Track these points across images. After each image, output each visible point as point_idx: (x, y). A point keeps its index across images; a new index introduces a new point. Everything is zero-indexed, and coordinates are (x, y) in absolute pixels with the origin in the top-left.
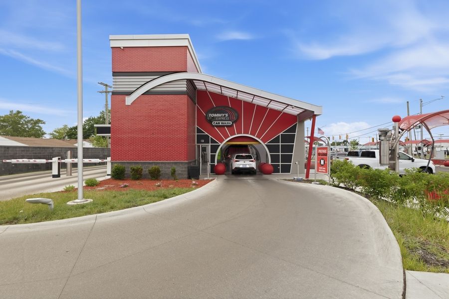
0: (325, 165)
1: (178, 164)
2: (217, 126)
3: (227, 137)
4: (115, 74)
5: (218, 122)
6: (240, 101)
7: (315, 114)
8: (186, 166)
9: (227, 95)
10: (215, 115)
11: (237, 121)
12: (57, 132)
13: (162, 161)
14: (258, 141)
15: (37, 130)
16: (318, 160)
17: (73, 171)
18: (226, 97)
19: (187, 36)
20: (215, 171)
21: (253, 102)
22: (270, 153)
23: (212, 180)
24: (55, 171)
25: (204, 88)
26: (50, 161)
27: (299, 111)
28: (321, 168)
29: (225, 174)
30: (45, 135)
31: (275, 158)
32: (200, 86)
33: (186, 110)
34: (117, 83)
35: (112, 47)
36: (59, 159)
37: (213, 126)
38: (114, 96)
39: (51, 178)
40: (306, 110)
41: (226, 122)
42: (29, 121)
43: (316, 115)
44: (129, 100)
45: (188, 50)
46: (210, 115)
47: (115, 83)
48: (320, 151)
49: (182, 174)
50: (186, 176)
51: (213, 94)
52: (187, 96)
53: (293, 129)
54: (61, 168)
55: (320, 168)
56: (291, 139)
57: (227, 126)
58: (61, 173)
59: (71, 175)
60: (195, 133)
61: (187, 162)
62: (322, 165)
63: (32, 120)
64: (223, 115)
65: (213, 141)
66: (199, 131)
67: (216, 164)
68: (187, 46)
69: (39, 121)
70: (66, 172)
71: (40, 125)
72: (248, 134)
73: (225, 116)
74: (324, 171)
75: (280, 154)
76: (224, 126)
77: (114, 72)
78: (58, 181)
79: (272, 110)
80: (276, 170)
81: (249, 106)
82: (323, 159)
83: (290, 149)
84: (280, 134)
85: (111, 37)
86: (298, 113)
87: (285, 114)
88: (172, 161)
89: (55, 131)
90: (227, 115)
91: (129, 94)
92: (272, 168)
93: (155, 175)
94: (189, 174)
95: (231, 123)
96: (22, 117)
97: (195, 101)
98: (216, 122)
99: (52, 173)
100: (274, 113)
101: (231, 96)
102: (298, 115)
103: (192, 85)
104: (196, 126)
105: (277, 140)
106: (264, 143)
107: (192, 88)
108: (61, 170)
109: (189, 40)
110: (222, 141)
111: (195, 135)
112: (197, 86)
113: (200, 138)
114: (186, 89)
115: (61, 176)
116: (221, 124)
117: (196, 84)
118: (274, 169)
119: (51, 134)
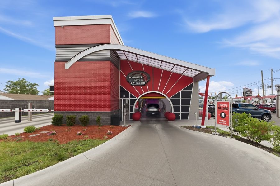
0: (226, 118)
1: (103, 113)
2: (134, 86)
3: (142, 93)
4: (58, 46)
5: (135, 82)
6: (151, 67)
7: (209, 74)
8: (110, 115)
9: (142, 63)
10: (133, 77)
11: (149, 82)
12: (47, 91)
13: (91, 112)
14: (164, 96)
15: (34, 90)
16: (218, 113)
17: (32, 117)
18: (141, 64)
19: (110, 16)
20: (133, 118)
21: (161, 68)
22: (173, 105)
23: (127, 127)
24: (17, 118)
25: (125, 58)
26: (13, 110)
27: (195, 73)
28: (222, 120)
29: (140, 120)
30: (39, 93)
31: (176, 109)
32: (122, 56)
33: (109, 73)
34: (59, 53)
35: (55, 26)
36: (20, 109)
37: (132, 85)
38: (57, 62)
39: (14, 123)
40: (202, 72)
41: (141, 82)
42: (29, 85)
43: (209, 76)
44: (68, 66)
45: (111, 27)
46: (129, 77)
47: (57, 53)
48: (220, 105)
49: (107, 121)
50: (109, 123)
51: (132, 62)
52: (110, 62)
53: (190, 87)
54: (23, 115)
55: (220, 120)
56: (189, 94)
57: (142, 85)
58: (22, 119)
59: (31, 120)
60: (119, 90)
61: (110, 112)
62: (223, 118)
63: (31, 84)
64: (139, 77)
65: (132, 96)
66: (122, 89)
67: (134, 112)
68: (110, 24)
69: (35, 84)
70: (27, 118)
71: (36, 87)
72: (157, 91)
73: (140, 78)
74: (225, 123)
75: (181, 105)
76: (139, 85)
77: (56, 45)
78: (19, 125)
79: (175, 74)
80: (177, 117)
81: (158, 71)
82: (223, 113)
83: (188, 102)
84: (180, 91)
85: (54, 18)
86: (194, 75)
87: (184, 76)
88: (99, 112)
89: (45, 90)
90: (142, 77)
91: (67, 61)
92: (174, 116)
93: (85, 122)
94: (112, 121)
95: (145, 83)
96: (25, 82)
97: (119, 68)
98: (134, 82)
99: (15, 119)
100: (176, 75)
101: (145, 64)
102: (194, 77)
103: (116, 55)
104: (120, 85)
105: (178, 95)
106: (169, 97)
107: (116, 57)
108: (22, 117)
109: (111, 19)
110: (138, 96)
111: (119, 92)
112: (120, 57)
113: (122, 94)
114: (109, 57)
115: (22, 121)
116: (137, 84)
117: (119, 54)
118: (176, 117)
119: (43, 92)
